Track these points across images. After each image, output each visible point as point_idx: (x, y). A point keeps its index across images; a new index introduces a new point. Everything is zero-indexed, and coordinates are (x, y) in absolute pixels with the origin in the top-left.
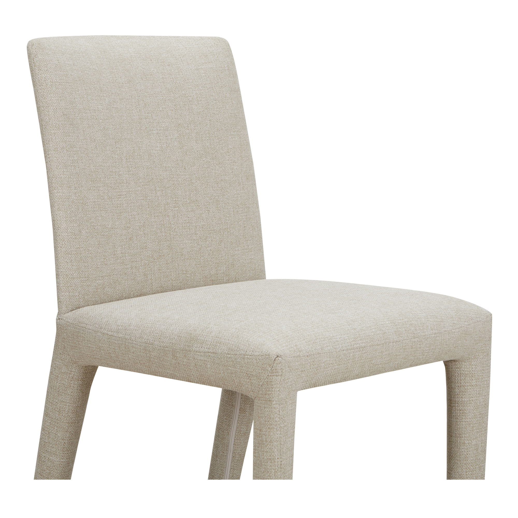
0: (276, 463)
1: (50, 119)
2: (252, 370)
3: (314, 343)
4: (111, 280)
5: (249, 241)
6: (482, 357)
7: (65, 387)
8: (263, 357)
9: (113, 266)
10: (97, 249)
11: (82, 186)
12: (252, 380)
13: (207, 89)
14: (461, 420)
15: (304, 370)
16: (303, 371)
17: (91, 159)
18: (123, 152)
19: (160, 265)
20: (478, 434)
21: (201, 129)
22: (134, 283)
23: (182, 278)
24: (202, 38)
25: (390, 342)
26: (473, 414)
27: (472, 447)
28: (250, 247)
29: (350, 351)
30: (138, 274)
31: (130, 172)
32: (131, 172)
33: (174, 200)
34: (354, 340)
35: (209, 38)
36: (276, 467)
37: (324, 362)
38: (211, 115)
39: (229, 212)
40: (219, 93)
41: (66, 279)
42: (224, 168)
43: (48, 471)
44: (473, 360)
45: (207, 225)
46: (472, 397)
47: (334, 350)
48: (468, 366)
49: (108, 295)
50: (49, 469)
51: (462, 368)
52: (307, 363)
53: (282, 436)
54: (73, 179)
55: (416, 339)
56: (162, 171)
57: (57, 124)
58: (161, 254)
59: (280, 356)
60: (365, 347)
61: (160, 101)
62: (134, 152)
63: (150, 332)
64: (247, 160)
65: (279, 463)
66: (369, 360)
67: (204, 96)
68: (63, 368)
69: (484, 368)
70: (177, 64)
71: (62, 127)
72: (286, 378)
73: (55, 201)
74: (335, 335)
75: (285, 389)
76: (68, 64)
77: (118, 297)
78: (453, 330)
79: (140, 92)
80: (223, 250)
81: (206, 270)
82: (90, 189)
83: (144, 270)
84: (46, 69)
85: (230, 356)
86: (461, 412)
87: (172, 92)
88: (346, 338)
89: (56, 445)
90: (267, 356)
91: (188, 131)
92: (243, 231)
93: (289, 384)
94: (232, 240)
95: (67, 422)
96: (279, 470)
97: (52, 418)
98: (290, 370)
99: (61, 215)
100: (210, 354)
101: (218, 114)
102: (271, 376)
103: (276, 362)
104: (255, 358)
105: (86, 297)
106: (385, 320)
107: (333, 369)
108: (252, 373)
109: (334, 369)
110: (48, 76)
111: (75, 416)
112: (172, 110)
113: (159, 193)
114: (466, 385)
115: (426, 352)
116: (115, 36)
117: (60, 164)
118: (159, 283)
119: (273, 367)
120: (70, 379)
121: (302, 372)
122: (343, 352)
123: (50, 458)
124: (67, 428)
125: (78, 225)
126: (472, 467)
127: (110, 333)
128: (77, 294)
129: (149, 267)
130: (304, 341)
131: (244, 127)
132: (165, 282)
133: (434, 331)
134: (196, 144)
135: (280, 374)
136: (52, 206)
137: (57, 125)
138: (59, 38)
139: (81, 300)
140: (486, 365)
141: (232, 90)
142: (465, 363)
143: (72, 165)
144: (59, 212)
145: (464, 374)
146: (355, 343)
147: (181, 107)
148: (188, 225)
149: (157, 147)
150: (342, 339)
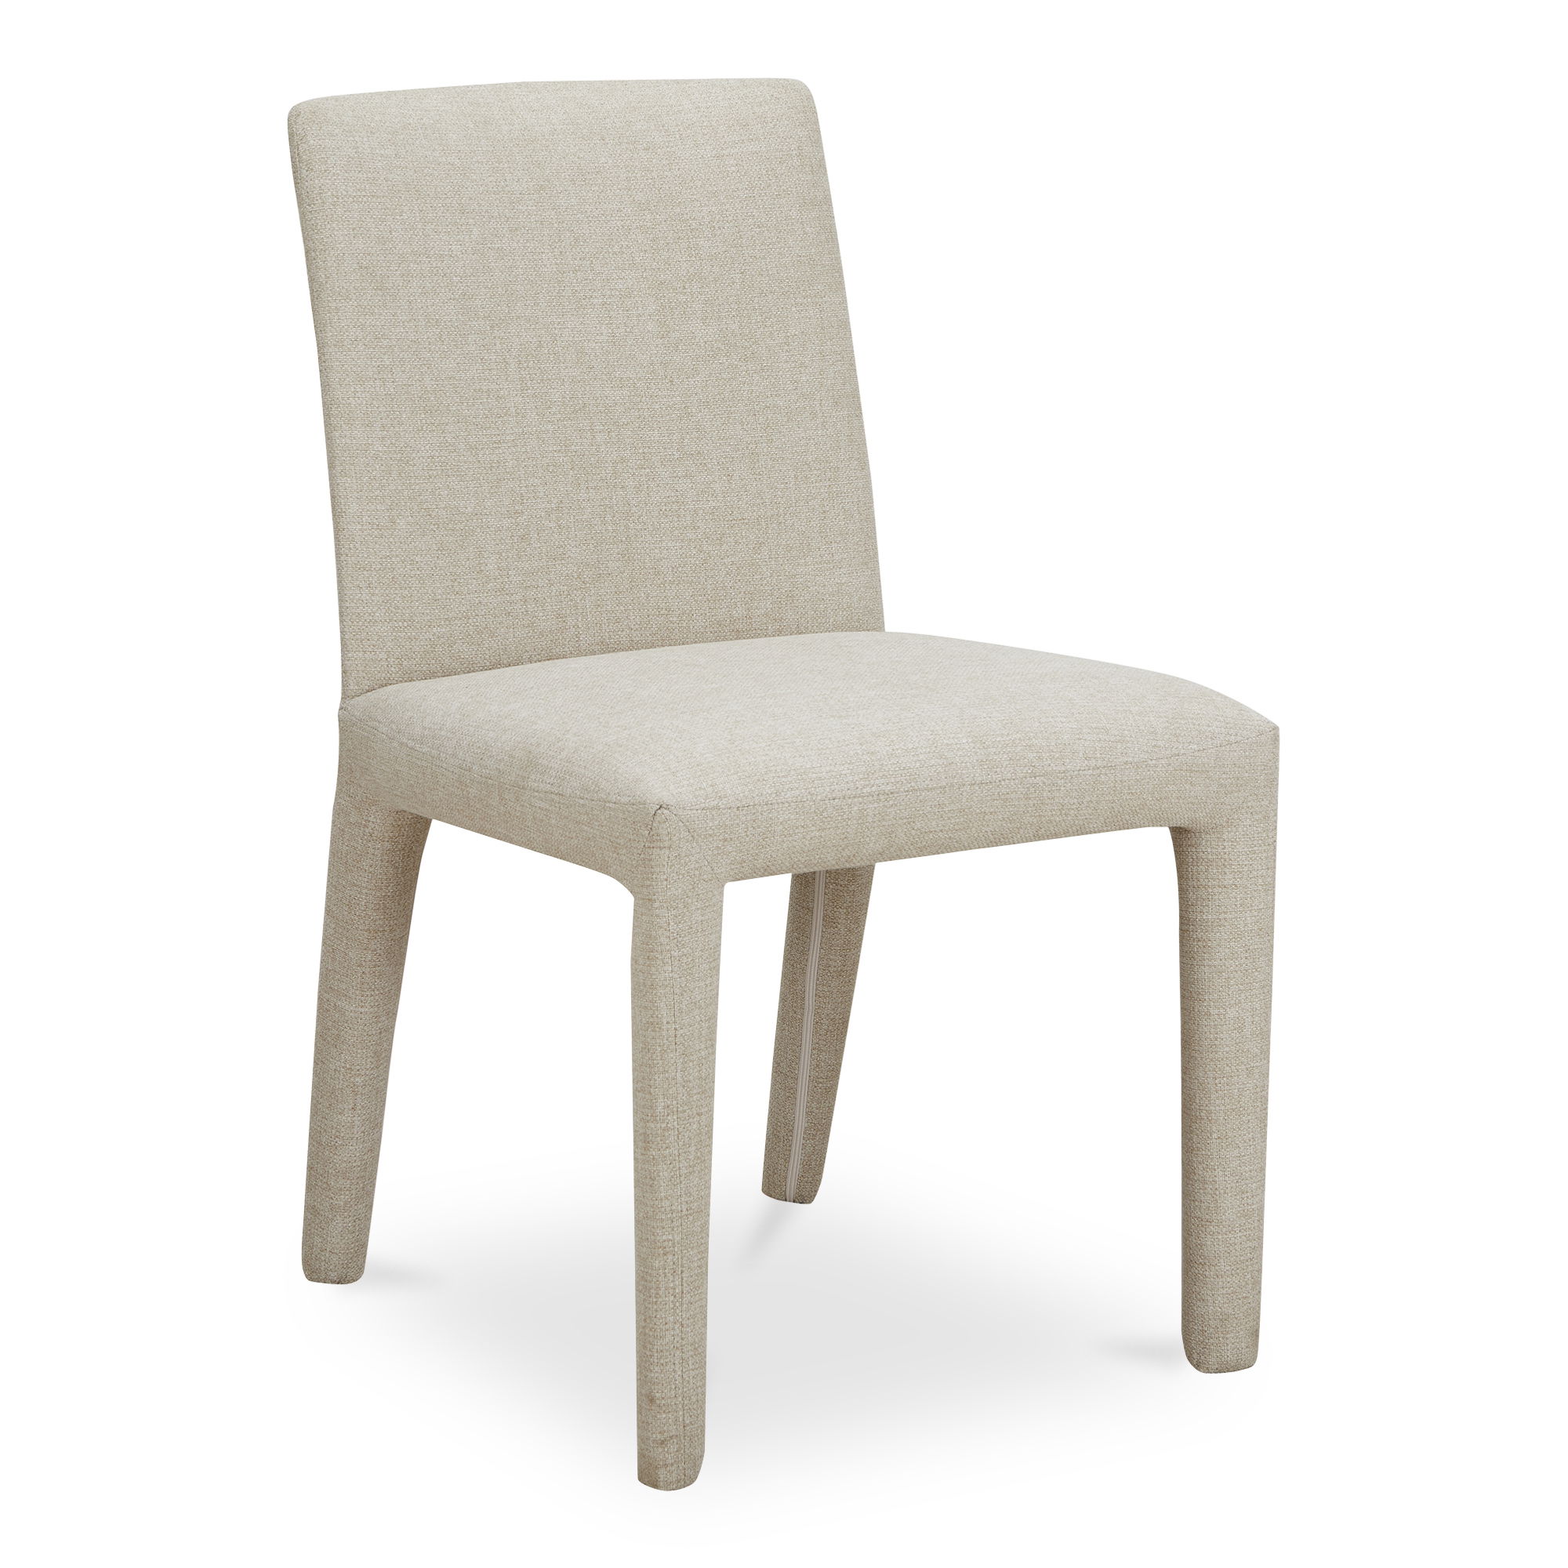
0: (664, 1033)
1: (328, 277)
2: (619, 834)
3: (759, 780)
4: (471, 627)
5: (836, 545)
6: (1249, 822)
8: (634, 806)
9: (477, 598)
10: (436, 559)
11: (400, 424)
12: (620, 855)
13: (740, 202)
14: (1200, 963)
15: (731, 839)
16: (729, 840)
17: (425, 363)
18: (511, 346)
19: (600, 596)
20: (1243, 995)
21: (716, 291)
22: (529, 634)
23: (656, 624)
24: (743, 82)
25: (964, 785)
26: (1227, 950)
27: (1227, 1023)
28: (836, 557)
29: (850, 800)
30: (541, 614)
31: (527, 390)
32: (529, 391)
33: (641, 451)
34: (866, 776)
35: (759, 82)
36: (665, 1042)
37: (781, 823)
38: (745, 260)
39: (784, 479)
40: (768, 210)
41: (358, 622)
42: (775, 379)
44: (1225, 830)
45: (725, 509)
46: (1225, 913)
47: (809, 797)
48: (1213, 843)
49: (461, 660)
51: (1201, 847)
52: (738, 824)
53: (676, 976)
54: (377, 408)
55: (1038, 778)
56: (612, 387)
57: (343, 288)
58: (601, 572)
59: (664, 806)
60: (892, 793)
61: (616, 232)
62: (540, 346)
64: (838, 361)
65: (672, 1033)
66: (905, 821)
67: (730, 218)
69: (1255, 848)
70: (668, 147)
71: (355, 294)
72: (684, 855)
73: (335, 455)
74: (819, 765)
75: (681, 877)
76: (382, 155)
77: (488, 664)
78: (1150, 762)
79: (566, 213)
80: (764, 563)
81: (721, 609)
82: (420, 428)
83: (556, 605)
84: (323, 168)
85: (582, 802)
86: (1200, 943)
87: (649, 210)
88: (844, 772)
89: (347, 977)
90: (641, 806)
91: (682, 298)
92: (821, 522)
93: (693, 866)
94: (788, 542)
95: (366, 928)
96: (673, 1047)
97: (337, 919)
98: (692, 836)
99: (347, 485)
101: (764, 258)
102: (649, 847)
103: (658, 818)
104: (621, 809)
105: (405, 663)
106: (961, 736)
107: (808, 837)
108: (619, 841)
109: (811, 838)
110: (328, 184)
111: (382, 917)
112: (645, 251)
113: (599, 438)
114: (1210, 884)
115: (1073, 809)
116: (527, 84)
117: (347, 375)
118: (597, 634)
119: (653, 828)
121: (726, 843)
122: (832, 801)
124: (366, 941)
125: (388, 508)
126: (1228, 1068)
127: (411, 743)
128: (383, 656)
129: (571, 600)
130: (735, 776)
131: (837, 284)
132: (611, 633)
133: (1093, 763)
134: (704, 327)
135: (667, 844)
136: (331, 466)
137: (344, 291)
138: (371, 96)
139: (393, 669)
140: (1260, 842)
141: (806, 201)
142: (1208, 836)
143: (375, 376)
144: (343, 480)
145: (1206, 860)
146: (867, 783)
147: (668, 244)
148: (675, 507)
149: (602, 334)
150: (834, 774)
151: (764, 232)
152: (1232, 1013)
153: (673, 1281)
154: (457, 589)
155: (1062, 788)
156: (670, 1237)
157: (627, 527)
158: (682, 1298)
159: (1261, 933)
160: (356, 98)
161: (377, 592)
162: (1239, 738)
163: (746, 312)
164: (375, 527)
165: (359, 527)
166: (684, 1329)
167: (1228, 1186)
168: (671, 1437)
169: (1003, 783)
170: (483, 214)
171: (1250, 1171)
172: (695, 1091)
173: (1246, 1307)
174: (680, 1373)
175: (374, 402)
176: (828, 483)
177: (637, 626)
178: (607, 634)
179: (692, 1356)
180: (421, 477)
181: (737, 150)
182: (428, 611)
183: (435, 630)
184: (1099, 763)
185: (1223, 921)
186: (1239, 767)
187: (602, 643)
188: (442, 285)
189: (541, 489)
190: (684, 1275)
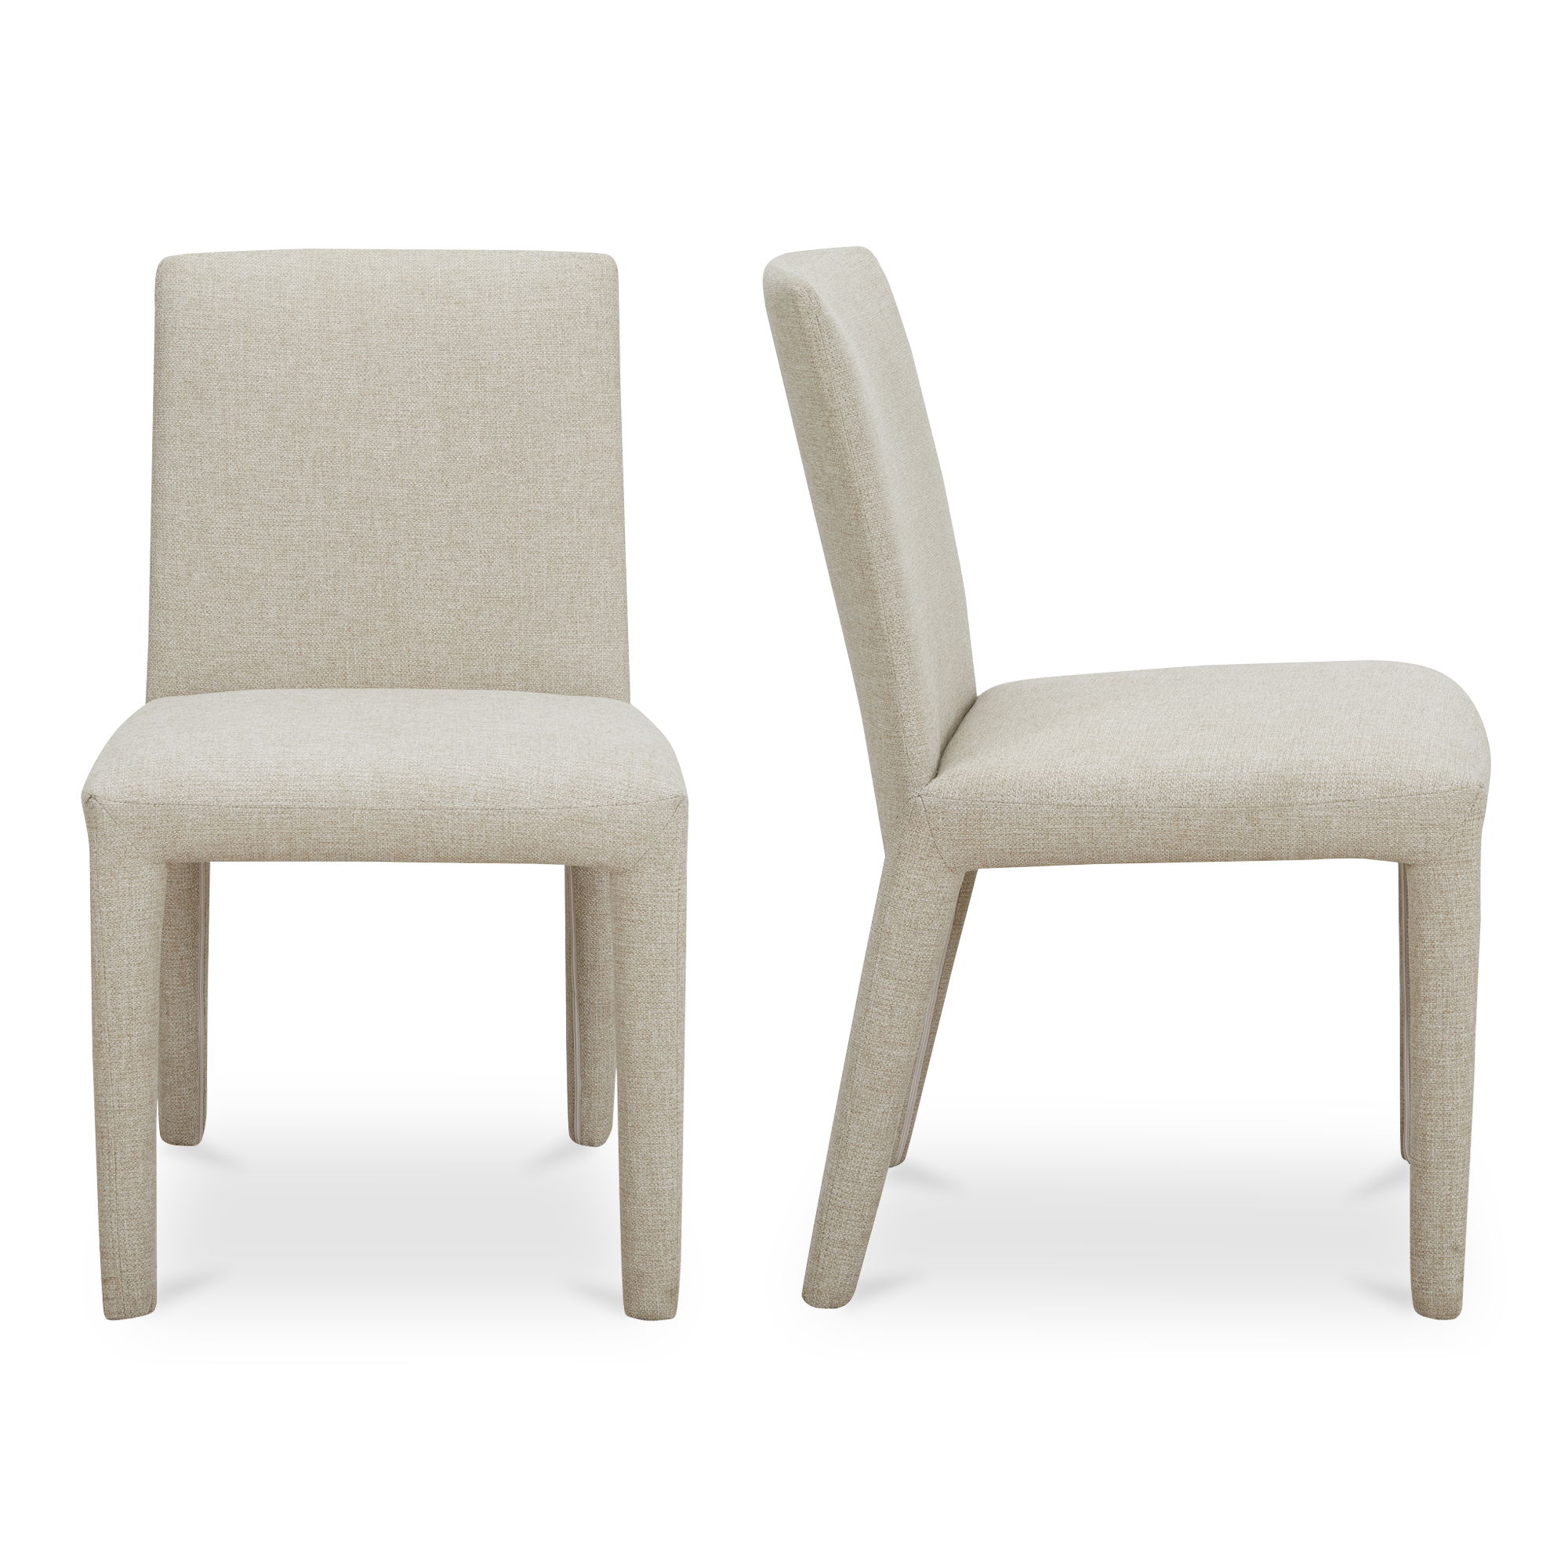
7: (929, 917)
8: (1456, 791)
9: (257, 638)
12: (1430, 833)
18: (309, 449)
19: (367, 646)
43: (886, 1079)
47: (216, 803)
50: (890, 1073)
52: (154, 817)
58: (369, 628)
60: (289, 808)
63: (1182, 787)
65: (102, 969)
66: (302, 831)
68: (927, 883)
69: (659, 893)
81: (474, 666)
83: (327, 650)
90: (1465, 790)
100: (1339, 804)
104: (1442, 796)
113: (378, 524)
118: (362, 676)
120: (939, 901)
122: (235, 809)
123: (891, 1054)
129: (341, 648)
134: (480, 444)
143: (187, 464)
147: (459, 377)
148: (439, 583)
149: (390, 444)
150: (242, 788)
151: (544, 372)
152: (640, 1025)
153: (108, 1159)
154: (240, 630)
155: (450, 822)
156: (105, 1125)
157: (395, 596)
158: (116, 1173)
159: (665, 963)
160: (220, 256)
161: (171, 626)
162: (637, 801)
163: (519, 434)
164: (174, 577)
165: (162, 576)
166: (119, 1198)
167: (640, 1166)
168: (111, 1278)
169: (392, 811)
170: (301, 346)
171: (660, 1158)
172: (124, 1017)
173: (658, 1269)
174: (116, 1230)
175: (184, 484)
176: (578, 575)
177: (398, 673)
178: (371, 676)
179: (127, 1219)
180: (217, 542)
181: (533, 307)
182: (213, 645)
183: (218, 659)
184: (488, 806)
185: (632, 949)
186: (636, 824)
187: (366, 683)
188: (254, 399)
189: (321, 559)
190: (117, 1156)
